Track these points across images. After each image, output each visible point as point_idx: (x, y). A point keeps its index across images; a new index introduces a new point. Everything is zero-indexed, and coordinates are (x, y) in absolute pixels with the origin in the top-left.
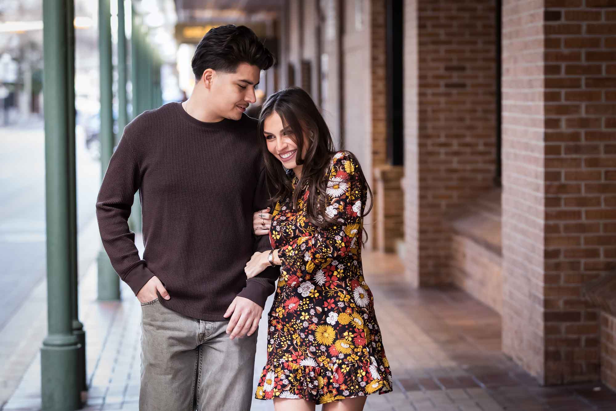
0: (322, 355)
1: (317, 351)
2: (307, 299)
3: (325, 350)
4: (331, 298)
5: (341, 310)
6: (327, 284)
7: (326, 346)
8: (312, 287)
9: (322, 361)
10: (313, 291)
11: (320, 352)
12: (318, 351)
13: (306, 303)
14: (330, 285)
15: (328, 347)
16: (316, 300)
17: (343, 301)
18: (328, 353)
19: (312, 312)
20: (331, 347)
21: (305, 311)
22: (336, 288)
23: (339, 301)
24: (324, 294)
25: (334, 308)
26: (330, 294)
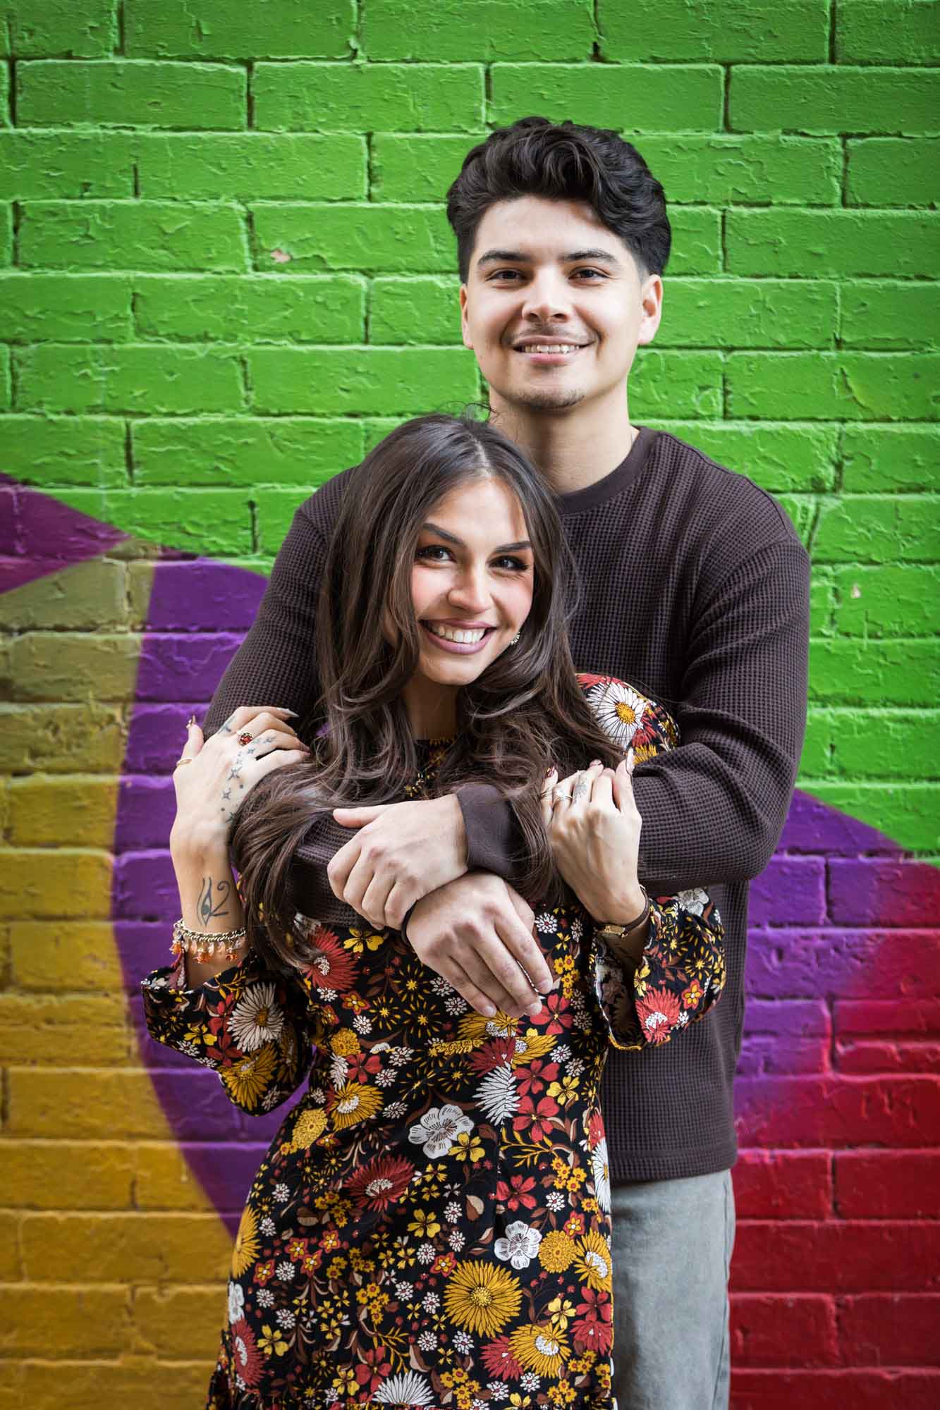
0: (454, 1365)
1: (441, 1351)
2: (441, 1167)
3: (470, 1350)
4: (526, 1172)
5: (553, 1220)
6: (520, 1124)
7: (474, 1335)
8: (465, 1126)
9: (450, 1385)
10: (464, 1139)
11: (450, 1352)
12: (446, 1350)
13: (435, 1181)
14: (529, 1129)
15: (481, 1341)
16: (472, 1171)
17: (564, 1191)
18: (479, 1365)
19: (453, 1212)
20: (492, 1342)
21: (428, 1207)
22: (549, 1143)
23: (552, 1189)
24: (501, 1155)
25: (531, 1212)
26: (522, 1160)
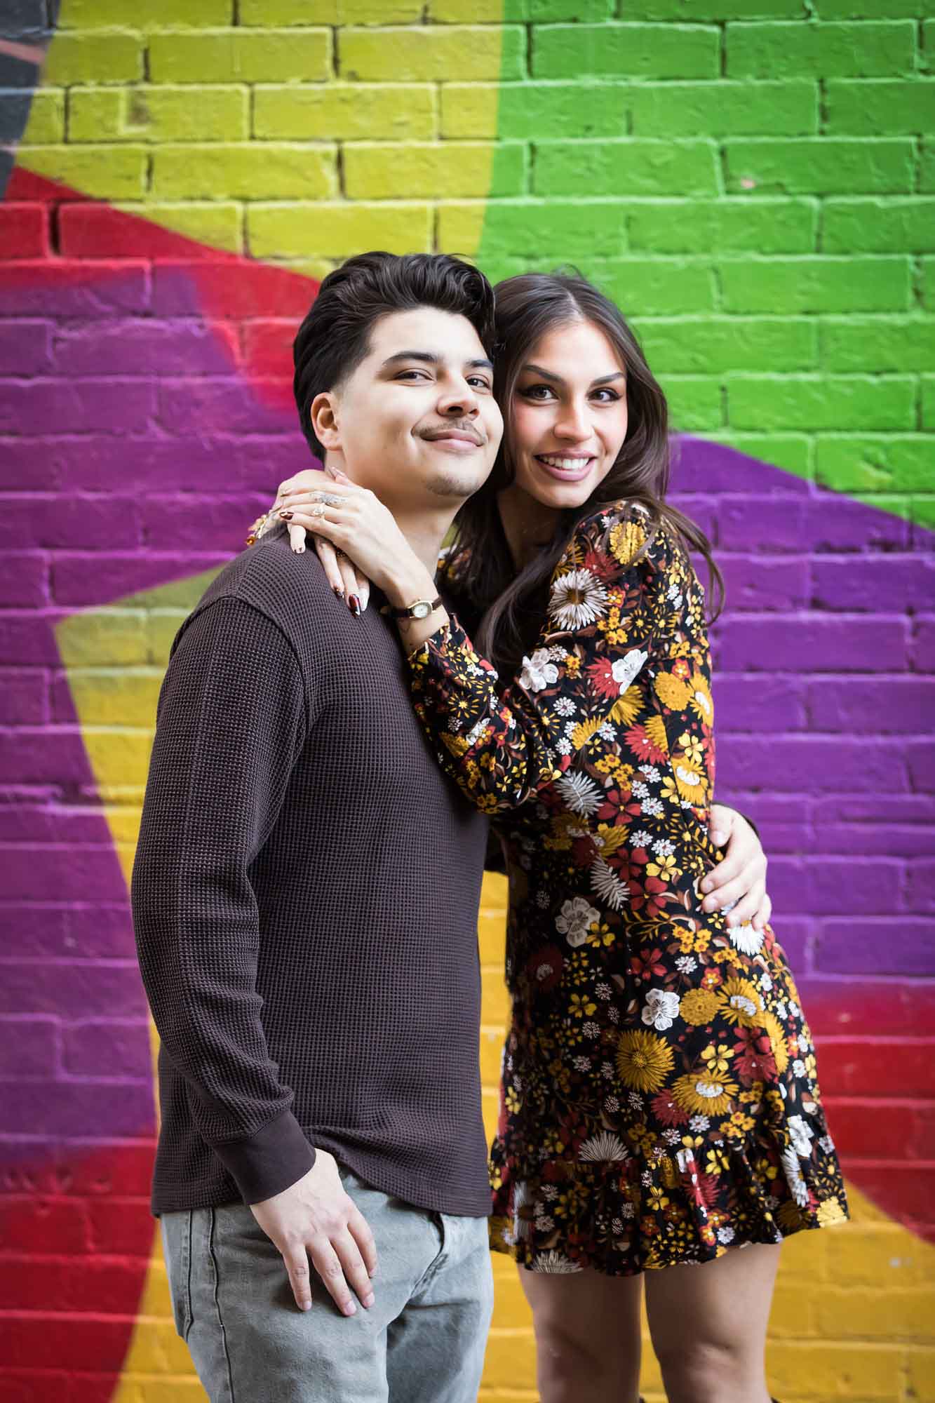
0: (634, 1121)
1: (623, 1112)
2: (583, 955)
3: (642, 1106)
4: (651, 944)
5: (687, 982)
6: (636, 904)
7: (642, 1093)
8: (593, 917)
9: (636, 1138)
10: (596, 927)
11: (629, 1112)
12: (626, 1110)
13: (580, 967)
14: (644, 907)
15: (649, 1098)
16: (608, 954)
17: (693, 954)
18: (652, 1117)
19: (603, 991)
20: (658, 1096)
21: (581, 991)
22: (666, 916)
23: (680, 954)
24: (628, 935)
25: (663, 978)
26: (646, 935)
